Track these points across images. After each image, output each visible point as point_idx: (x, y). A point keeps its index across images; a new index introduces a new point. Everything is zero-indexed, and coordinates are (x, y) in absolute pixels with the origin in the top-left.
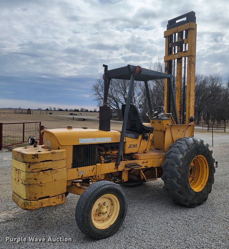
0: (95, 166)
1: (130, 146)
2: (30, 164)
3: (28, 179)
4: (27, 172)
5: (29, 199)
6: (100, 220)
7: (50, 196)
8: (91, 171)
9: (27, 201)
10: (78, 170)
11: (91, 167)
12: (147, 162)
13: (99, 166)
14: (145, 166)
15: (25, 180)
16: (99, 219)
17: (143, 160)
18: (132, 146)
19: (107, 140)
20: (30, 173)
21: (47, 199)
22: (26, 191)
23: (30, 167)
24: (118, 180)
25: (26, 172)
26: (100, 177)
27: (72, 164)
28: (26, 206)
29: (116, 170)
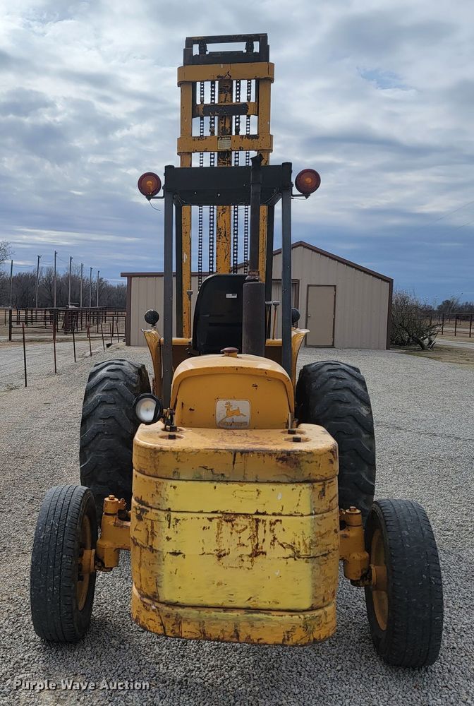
2: (324, 485)
3: (322, 536)
4: (316, 514)
5: (321, 603)
9: (317, 613)
15: (312, 542)
20: (325, 515)
22: (314, 578)
23: (324, 495)
25: (312, 514)
28: (312, 632)
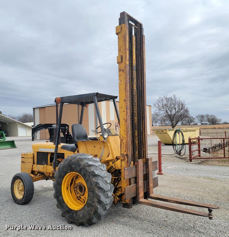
0: (44, 166)
10: (37, 166)
11: (42, 166)
19: (52, 150)
26: (46, 173)
27: (37, 162)
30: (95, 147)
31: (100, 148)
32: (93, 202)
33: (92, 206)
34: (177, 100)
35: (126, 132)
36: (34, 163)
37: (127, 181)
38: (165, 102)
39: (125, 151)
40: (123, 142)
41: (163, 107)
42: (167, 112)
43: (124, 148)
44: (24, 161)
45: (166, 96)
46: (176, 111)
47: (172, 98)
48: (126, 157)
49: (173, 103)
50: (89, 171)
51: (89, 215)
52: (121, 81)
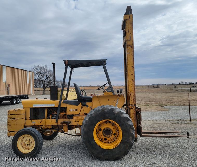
0: (42, 120)
1: (71, 110)
6: (27, 149)
7: (15, 131)
8: (40, 122)
10: (32, 121)
11: (40, 120)
12: (78, 121)
13: (44, 120)
14: (77, 124)
16: (26, 147)
17: (76, 120)
18: (73, 110)
19: (51, 105)
21: (13, 133)
24: (60, 130)
26: (45, 126)
27: (30, 117)
29: (57, 124)
30: (109, 100)
31: (114, 101)
32: (128, 140)
33: (128, 143)
34: (47, 69)
35: (134, 89)
36: (26, 119)
37: (136, 123)
38: (39, 70)
39: (134, 102)
40: (131, 96)
41: (37, 73)
42: (40, 77)
43: (133, 100)
44: (15, 118)
45: (39, 66)
46: (47, 77)
47: (44, 68)
48: (134, 106)
49: (45, 71)
50: (123, 117)
51: (125, 150)
52: (129, 53)
